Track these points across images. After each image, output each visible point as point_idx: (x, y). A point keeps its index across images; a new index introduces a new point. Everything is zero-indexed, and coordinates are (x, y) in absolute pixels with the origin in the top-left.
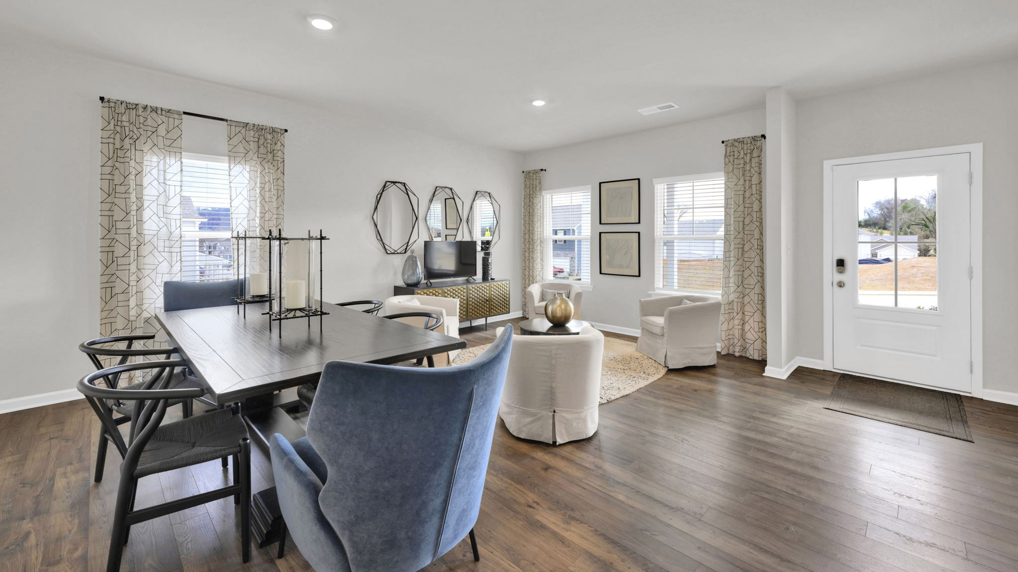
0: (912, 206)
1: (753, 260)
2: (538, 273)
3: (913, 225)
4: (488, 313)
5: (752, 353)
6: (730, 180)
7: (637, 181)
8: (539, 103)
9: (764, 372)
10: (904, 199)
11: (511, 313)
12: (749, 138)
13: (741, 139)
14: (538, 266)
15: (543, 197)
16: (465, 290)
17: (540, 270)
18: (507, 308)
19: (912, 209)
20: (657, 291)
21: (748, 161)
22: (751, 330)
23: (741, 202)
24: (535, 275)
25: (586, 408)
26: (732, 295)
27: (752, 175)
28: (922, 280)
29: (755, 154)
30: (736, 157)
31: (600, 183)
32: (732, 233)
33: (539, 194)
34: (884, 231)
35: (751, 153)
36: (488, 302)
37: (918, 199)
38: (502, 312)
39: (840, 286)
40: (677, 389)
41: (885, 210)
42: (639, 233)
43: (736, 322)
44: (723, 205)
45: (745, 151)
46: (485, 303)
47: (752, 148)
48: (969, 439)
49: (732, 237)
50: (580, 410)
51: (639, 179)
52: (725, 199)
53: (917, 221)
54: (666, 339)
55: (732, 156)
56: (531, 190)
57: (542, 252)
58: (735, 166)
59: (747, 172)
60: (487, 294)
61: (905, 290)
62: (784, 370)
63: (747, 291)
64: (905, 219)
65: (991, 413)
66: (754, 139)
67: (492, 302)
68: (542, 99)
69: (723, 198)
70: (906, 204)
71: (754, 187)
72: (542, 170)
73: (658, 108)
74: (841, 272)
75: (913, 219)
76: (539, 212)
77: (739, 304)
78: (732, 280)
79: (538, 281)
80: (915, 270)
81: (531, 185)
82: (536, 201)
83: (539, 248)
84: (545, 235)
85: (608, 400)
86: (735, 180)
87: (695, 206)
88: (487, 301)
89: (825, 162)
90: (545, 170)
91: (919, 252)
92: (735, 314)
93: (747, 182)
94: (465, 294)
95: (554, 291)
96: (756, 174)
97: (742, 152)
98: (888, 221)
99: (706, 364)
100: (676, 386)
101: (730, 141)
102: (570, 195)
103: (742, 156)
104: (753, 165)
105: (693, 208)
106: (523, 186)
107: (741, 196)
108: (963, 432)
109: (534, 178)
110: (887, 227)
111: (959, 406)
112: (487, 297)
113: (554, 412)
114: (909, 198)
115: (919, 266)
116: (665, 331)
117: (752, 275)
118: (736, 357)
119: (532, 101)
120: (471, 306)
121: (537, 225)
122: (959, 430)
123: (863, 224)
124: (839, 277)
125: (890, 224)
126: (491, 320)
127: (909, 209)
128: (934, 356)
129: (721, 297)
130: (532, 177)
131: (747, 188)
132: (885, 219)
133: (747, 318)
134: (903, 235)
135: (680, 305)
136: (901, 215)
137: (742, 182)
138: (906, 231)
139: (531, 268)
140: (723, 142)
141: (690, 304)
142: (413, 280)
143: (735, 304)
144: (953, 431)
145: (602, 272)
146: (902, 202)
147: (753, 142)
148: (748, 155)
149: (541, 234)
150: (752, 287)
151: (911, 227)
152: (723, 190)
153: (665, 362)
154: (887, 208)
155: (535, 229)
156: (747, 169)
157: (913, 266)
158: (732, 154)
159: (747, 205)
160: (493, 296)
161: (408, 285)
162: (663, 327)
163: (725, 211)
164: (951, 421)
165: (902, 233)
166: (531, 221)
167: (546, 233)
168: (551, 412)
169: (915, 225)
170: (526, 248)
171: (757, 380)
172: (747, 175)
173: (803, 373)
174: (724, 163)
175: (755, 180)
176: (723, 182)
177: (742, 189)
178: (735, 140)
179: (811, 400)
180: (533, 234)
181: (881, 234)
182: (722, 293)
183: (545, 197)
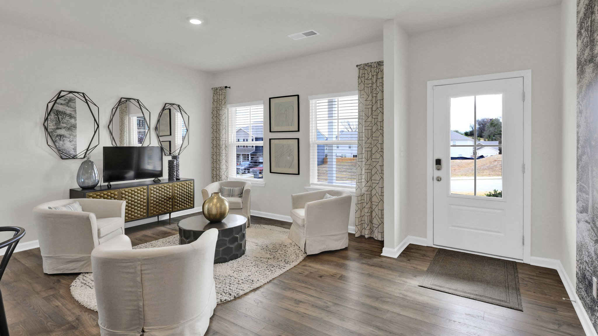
0: (496, 123)
1: (378, 160)
2: (223, 173)
3: (496, 134)
4: (171, 209)
5: (377, 235)
6: (362, 96)
7: (297, 97)
8: (195, 22)
9: (382, 253)
10: (491, 118)
11: (195, 208)
12: (375, 62)
13: (370, 64)
14: (223, 167)
15: (228, 109)
16: (145, 191)
17: (225, 170)
18: (191, 204)
19: (495, 125)
20: (312, 187)
21: (374, 82)
22: (377, 216)
23: (370, 114)
24: (221, 174)
25: (182, 322)
26: (364, 188)
27: (377, 93)
28: (500, 169)
30: (366, 78)
31: (270, 99)
32: (364, 139)
33: (224, 107)
34: (481, 138)
35: (377, 75)
36: (171, 200)
37: (499, 118)
38: (186, 207)
39: (438, 180)
40: (306, 276)
41: (482, 126)
42: (298, 139)
43: (366, 210)
44: (357, 117)
45: (373, 73)
46: (167, 201)
47: (378, 71)
48: (520, 308)
49: (364, 142)
50: (175, 326)
51: (298, 96)
52: (358, 111)
53: (498, 132)
54: (305, 229)
55: (363, 77)
56: (218, 104)
57: (227, 156)
58: (366, 85)
59: (374, 90)
60: (170, 192)
61: (490, 176)
62: (396, 249)
63: (374, 185)
64: (492, 131)
65: (535, 278)
67: (175, 199)
68: (199, 18)
69: (357, 111)
70: (492, 121)
71: (378, 102)
72: (226, 87)
73: (303, 34)
74: (439, 169)
75: (496, 130)
76: (224, 121)
77: (368, 195)
78: (363, 177)
79: (223, 179)
80: (496, 163)
81: (218, 100)
82: (221, 113)
83: (224, 152)
84: (230, 141)
85: (235, 297)
86: (365, 96)
87: (339, 118)
88: (170, 198)
89: (428, 82)
90: (230, 88)
91: (499, 151)
92: (365, 204)
93: (374, 98)
94: (145, 194)
95: (230, 188)
96: (380, 92)
97: (370, 74)
98: (483, 132)
99: (339, 248)
100: (307, 273)
101: (362, 66)
102: (249, 108)
103: (370, 77)
104: (378, 85)
105: (338, 119)
106: (212, 101)
107: (370, 109)
108: (516, 301)
109: (221, 93)
110: (482, 136)
111: (515, 274)
112: (170, 195)
113: (143, 331)
114: (494, 118)
115: (498, 160)
116: (305, 222)
117: (378, 172)
118: (366, 238)
119: (189, 19)
120: (152, 205)
121: (223, 132)
122: (513, 301)
123: (469, 134)
124: (438, 174)
125: (484, 134)
126: (174, 215)
127: (494, 125)
128: (499, 232)
129: (355, 190)
130: (218, 93)
131: (374, 103)
132: (481, 131)
133: (374, 207)
134: (491, 141)
135: (322, 199)
136: (490, 128)
138: (492, 138)
139: (218, 169)
140: (357, 66)
141: (329, 198)
142: (90, 183)
143: (365, 195)
144: (509, 301)
145: (272, 171)
146: (490, 121)
147: (378, 67)
148: (375, 76)
149: (226, 141)
150: (377, 182)
151: (495, 136)
152: (357, 105)
153: (304, 249)
154: (483, 124)
155: (221, 135)
156: (374, 88)
157: (495, 161)
158: (363, 75)
159: (374, 117)
160: (176, 194)
161: (84, 188)
162: (304, 219)
163: (359, 122)
164: (509, 289)
165: (490, 140)
166: (218, 130)
167: (231, 139)
168: (139, 333)
169: (497, 134)
170: (214, 152)
171: (376, 260)
172: (374, 93)
173: (412, 251)
174: (357, 83)
175: (379, 97)
176: (357, 98)
177: (371, 103)
178: (366, 65)
179: (411, 279)
180: (219, 140)
181: (479, 140)
182: (356, 187)
183: (230, 110)
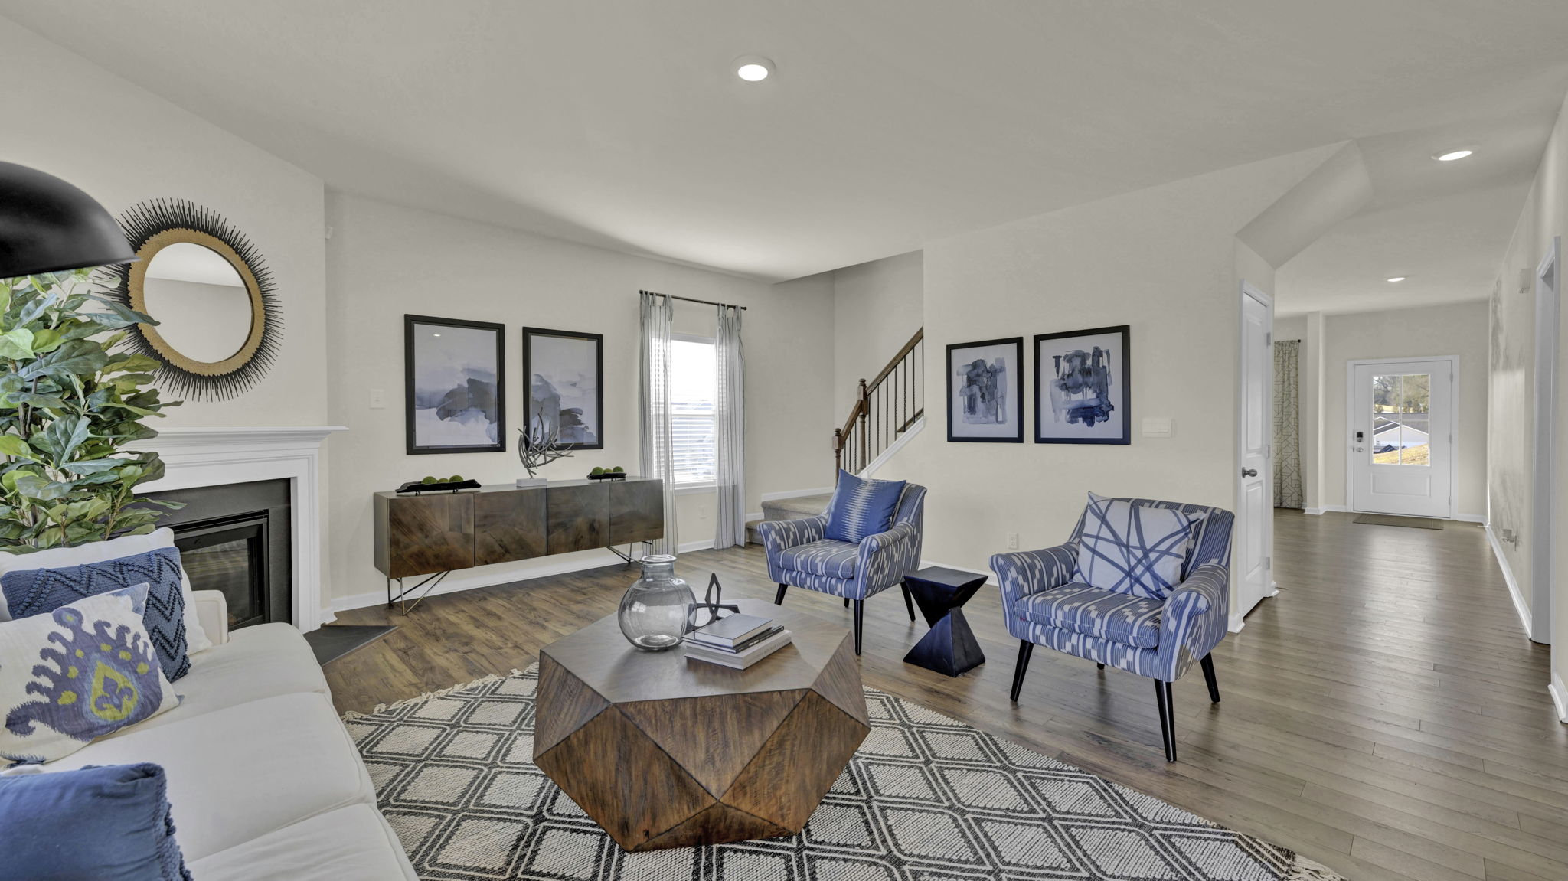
5: (1289, 503)
9: (1305, 511)
13: (1281, 342)
23: (1280, 390)
29: (1293, 354)
35: (1289, 353)
39: (1360, 452)
47: (1290, 350)
66: (1292, 342)
71: (1292, 379)
74: (1360, 441)
96: (1294, 369)
97: (1282, 352)
104: (1291, 362)
117: (1290, 445)
124: (1358, 445)
131: (1286, 380)
137: (1281, 375)
156: (1286, 366)
172: (1286, 370)
175: (1292, 374)
177: (1282, 379)
